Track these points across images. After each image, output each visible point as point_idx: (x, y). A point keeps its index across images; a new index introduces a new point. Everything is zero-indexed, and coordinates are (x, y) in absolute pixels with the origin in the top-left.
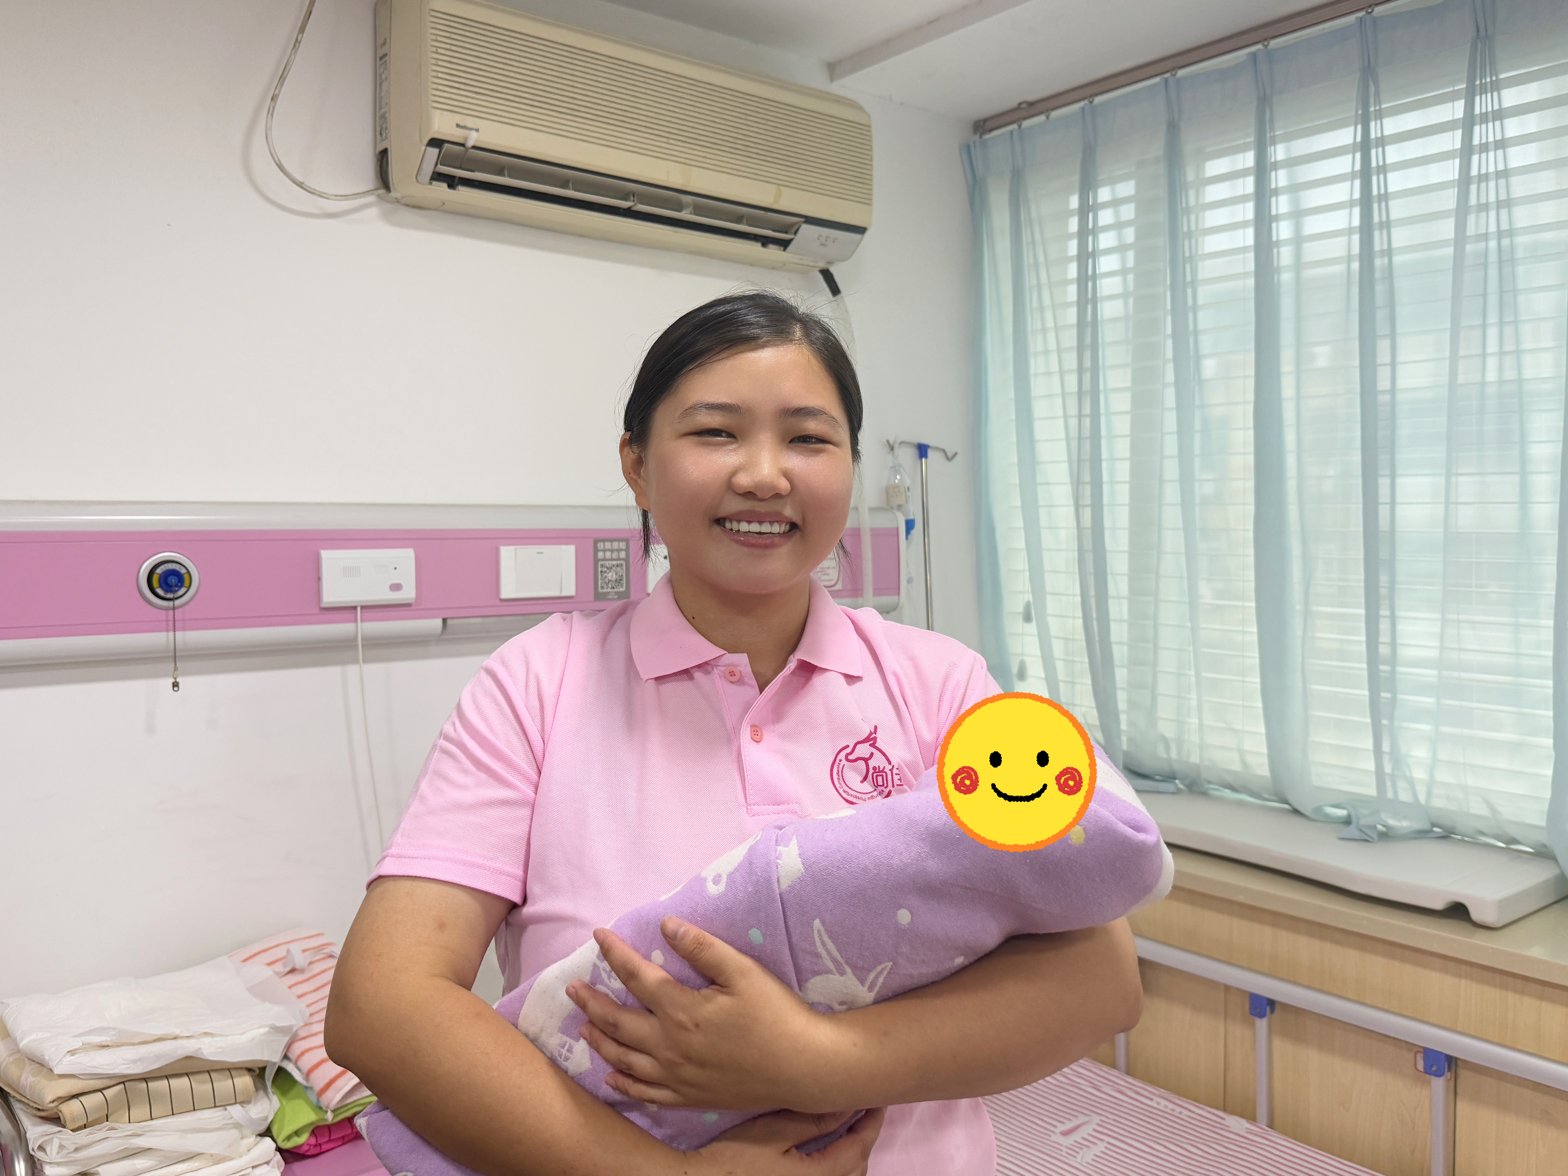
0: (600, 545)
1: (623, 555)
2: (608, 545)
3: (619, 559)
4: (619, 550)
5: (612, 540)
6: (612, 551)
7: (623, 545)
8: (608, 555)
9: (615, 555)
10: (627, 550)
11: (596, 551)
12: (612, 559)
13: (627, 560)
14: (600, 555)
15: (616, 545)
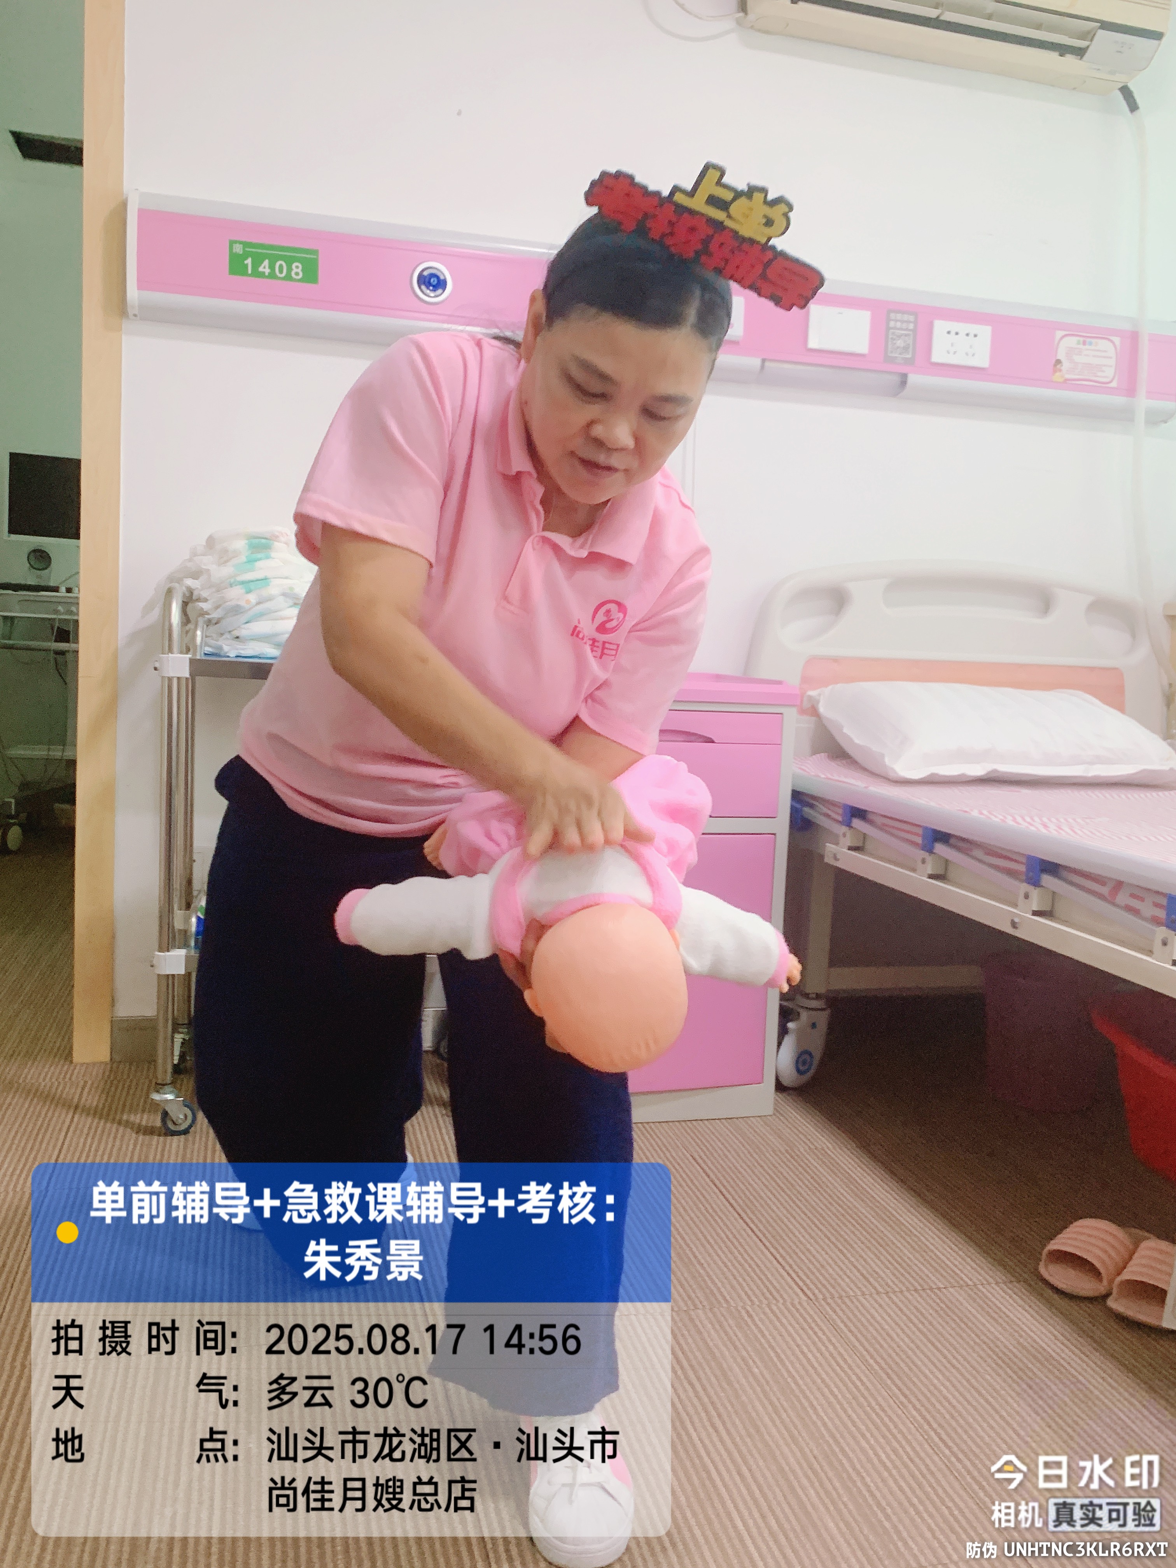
0: (892, 316)
1: (911, 326)
2: (899, 316)
3: (907, 329)
4: (908, 322)
5: (903, 313)
6: (902, 322)
7: (912, 318)
8: (899, 325)
9: (904, 326)
10: (916, 323)
11: (889, 320)
12: (901, 329)
13: (914, 331)
14: (892, 324)
15: (906, 317)
